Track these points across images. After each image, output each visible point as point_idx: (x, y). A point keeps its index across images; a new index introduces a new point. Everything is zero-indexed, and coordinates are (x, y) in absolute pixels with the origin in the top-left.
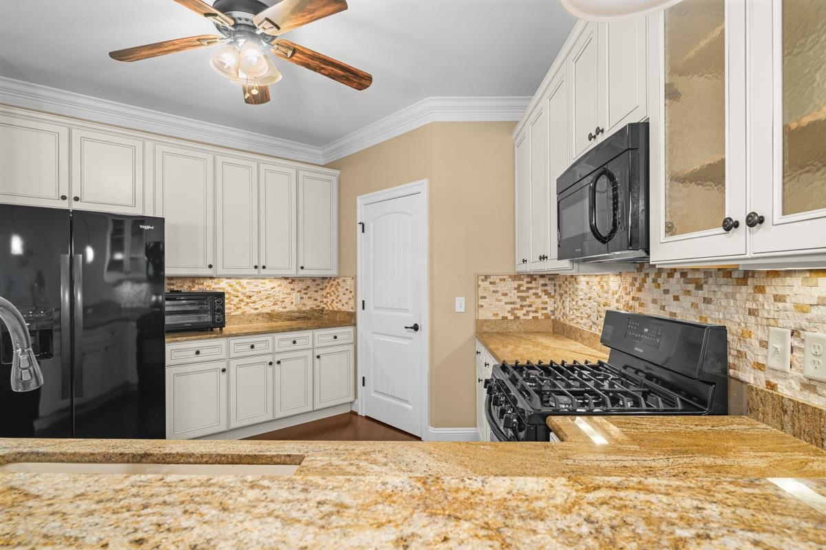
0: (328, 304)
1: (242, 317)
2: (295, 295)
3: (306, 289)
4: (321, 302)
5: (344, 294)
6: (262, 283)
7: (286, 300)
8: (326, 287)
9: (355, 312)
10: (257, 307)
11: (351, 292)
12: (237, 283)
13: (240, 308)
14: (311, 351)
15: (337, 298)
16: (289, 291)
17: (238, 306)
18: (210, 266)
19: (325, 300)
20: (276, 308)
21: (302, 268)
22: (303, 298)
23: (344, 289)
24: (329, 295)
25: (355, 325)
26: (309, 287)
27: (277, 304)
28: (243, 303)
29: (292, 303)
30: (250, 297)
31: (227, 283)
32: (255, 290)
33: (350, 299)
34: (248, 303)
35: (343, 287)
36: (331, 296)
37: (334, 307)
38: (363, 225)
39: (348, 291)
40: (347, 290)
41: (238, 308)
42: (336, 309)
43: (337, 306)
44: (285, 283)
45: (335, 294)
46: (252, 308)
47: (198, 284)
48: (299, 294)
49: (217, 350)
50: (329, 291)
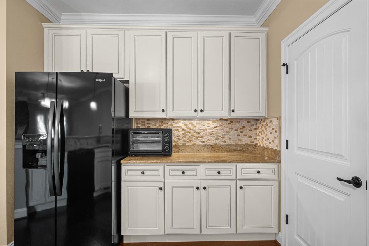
0: (260, 141)
1: (193, 147)
2: (233, 133)
3: (242, 129)
4: (254, 139)
5: (271, 133)
6: (207, 124)
7: (226, 137)
8: (259, 127)
9: (280, 151)
10: (204, 140)
11: (276, 132)
12: (190, 123)
13: (192, 141)
14: (234, 182)
15: (266, 137)
16: (228, 129)
17: (190, 139)
18: (163, 111)
19: (258, 137)
20: (217, 142)
21: (233, 111)
22: (239, 135)
23: (271, 129)
24: (260, 134)
25: (280, 162)
26: (244, 127)
27: (218, 139)
28: (194, 138)
29: (230, 139)
30: (199, 133)
31: (183, 123)
32: (202, 128)
33: (275, 138)
34: (197, 138)
35: (270, 127)
36: (262, 134)
37: (264, 144)
38: (287, 66)
39: (274, 131)
40: (273, 129)
41: (190, 141)
42: (265, 146)
43: (265, 144)
44: (225, 123)
45: (264, 133)
46: (200, 141)
47: (165, 123)
48: (236, 132)
49: (157, 172)
50: (261, 131)
